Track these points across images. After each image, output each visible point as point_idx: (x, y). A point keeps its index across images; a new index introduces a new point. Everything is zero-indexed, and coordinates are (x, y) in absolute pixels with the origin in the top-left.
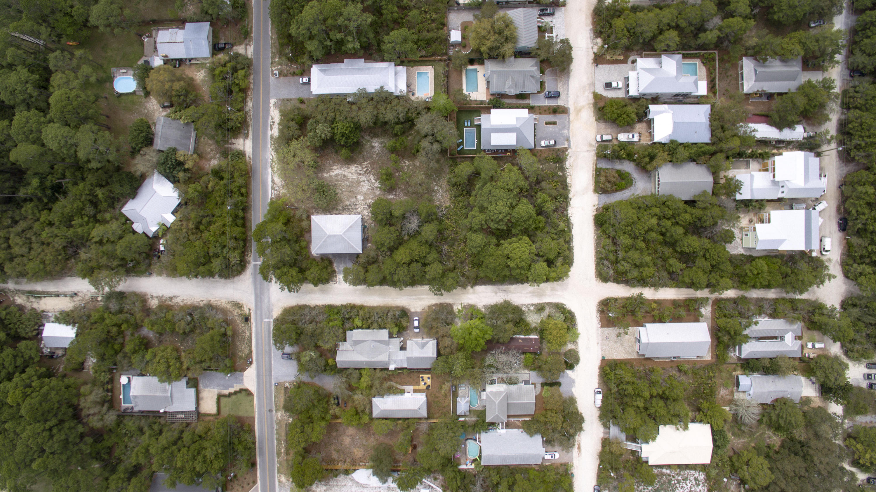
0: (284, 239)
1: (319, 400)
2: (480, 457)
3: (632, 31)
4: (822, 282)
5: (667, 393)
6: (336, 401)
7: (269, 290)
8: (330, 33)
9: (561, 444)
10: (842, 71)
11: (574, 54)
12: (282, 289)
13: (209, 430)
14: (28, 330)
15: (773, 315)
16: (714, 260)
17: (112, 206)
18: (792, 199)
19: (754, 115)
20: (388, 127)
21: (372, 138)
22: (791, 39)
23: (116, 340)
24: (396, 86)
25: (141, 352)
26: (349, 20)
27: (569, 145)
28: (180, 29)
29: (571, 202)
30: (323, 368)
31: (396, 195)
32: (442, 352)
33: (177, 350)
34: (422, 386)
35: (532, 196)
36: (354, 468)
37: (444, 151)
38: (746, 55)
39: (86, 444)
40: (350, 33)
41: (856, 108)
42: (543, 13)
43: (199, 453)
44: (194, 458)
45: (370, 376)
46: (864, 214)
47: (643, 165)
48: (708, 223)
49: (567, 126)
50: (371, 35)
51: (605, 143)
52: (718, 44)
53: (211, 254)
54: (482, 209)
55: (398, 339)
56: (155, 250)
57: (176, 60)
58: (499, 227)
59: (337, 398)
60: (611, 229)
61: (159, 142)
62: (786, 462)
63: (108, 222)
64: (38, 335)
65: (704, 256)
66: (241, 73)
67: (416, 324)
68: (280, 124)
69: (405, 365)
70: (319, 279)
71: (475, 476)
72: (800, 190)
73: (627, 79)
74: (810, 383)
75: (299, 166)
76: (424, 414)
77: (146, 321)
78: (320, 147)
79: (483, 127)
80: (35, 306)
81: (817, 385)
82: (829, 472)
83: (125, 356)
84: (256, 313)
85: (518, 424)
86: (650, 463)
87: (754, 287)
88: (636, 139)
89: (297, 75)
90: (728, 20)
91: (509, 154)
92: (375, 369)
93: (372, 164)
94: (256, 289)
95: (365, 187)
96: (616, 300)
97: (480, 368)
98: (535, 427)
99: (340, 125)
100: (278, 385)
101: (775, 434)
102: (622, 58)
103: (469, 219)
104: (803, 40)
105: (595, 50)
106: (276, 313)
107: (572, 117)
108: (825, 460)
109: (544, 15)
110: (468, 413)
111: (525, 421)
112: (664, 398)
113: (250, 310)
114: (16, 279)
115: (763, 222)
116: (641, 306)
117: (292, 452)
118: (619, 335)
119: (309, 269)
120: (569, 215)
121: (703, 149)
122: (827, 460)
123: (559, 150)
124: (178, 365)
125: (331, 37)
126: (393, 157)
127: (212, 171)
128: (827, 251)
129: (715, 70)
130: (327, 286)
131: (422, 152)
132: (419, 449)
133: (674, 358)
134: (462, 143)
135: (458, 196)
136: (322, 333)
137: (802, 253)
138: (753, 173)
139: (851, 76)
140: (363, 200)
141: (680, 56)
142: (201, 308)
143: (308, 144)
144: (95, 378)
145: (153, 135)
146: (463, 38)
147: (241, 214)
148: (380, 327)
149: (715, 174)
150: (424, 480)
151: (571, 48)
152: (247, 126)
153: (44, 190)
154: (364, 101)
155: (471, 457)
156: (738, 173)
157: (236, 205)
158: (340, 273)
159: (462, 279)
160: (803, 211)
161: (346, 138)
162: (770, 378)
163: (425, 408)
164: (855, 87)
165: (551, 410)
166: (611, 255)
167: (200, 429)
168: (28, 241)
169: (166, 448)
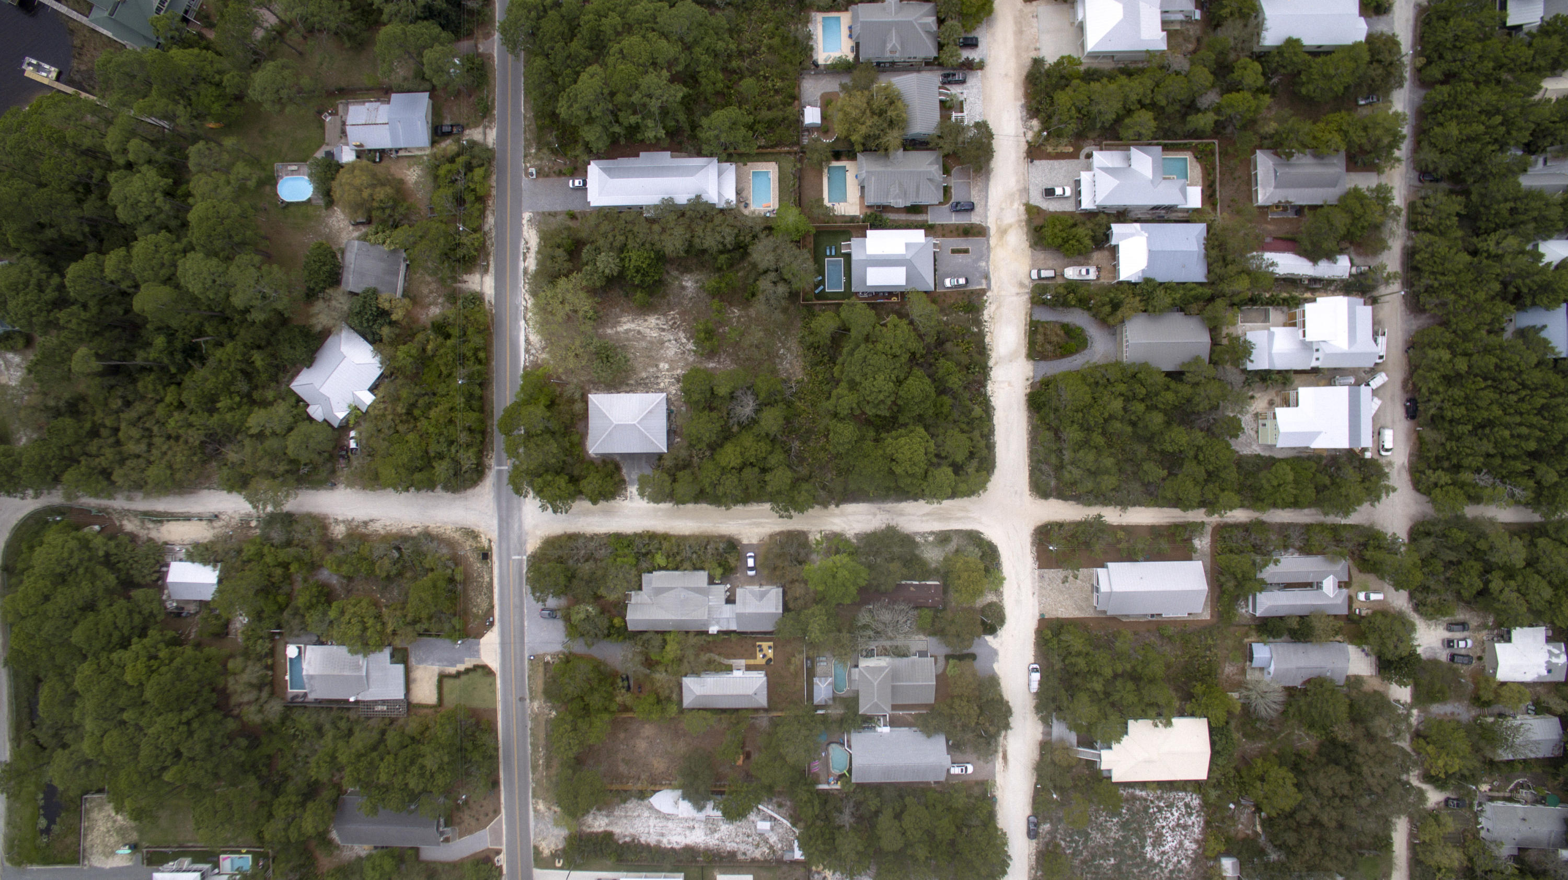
0: (547, 430)
1: (600, 681)
2: (850, 771)
3: (1084, 111)
4: (1378, 498)
5: (1139, 669)
6: (626, 683)
7: (520, 509)
8: (621, 114)
9: (976, 749)
10: (1407, 172)
11: (996, 144)
12: (543, 508)
13: (427, 728)
14: (146, 572)
15: (1306, 550)
16: (1210, 462)
17: (275, 379)
18: (1335, 369)
19: (1275, 238)
20: (706, 257)
21: (682, 273)
22: (1327, 124)
23: (280, 588)
24: (720, 194)
25: (320, 607)
26: (650, 96)
27: (989, 285)
28: (383, 102)
29: (991, 373)
30: (606, 632)
31: (719, 362)
32: (791, 605)
33: (376, 604)
34: (760, 659)
35: (931, 365)
36: (652, 788)
37: (793, 296)
38: (1260, 147)
39: (238, 747)
40: (650, 115)
41: (1427, 230)
42: (948, 80)
43: (412, 763)
44: (406, 770)
45: (679, 643)
46: (1438, 393)
47: (1101, 316)
48: (1201, 406)
49: (985, 255)
50: (682, 117)
51: (1045, 282)
52: (1219, 129)
53: (432, 454)
54: (853, 386)
55: (722, 587)
56: (342, 448)
57: (376, 151)
58: (879, 413)
59: (627, 678)
60: (1052, 416)
61: (351, 277)
62: (1321, 774)
63: (271, 404)
64: (159, 580)
65: (1196, 457)
66: (478, 173)
67: (751, 562)
68: (538, 252)
69: (733, 627)
70: (600, 493)
71: (841, 800)
72: (1344, 355)
73: (1078, 183)
74: (1363, 654)
75: (569, 317)
76: (763, 701)
77: (328, 557)
78: (602, 287)
79: (854, 257)
80: (154, 534)
81: (1373, 658)
82: (1384, 789)
83: (296, 612)
84: (500, 547)
85: (910, 719)
86: (1114, 780)
87: (1275, 505)
88: (1092, 275)
89: (565, 175)
90: (1230, 96)
91: (894, 299)
92: (687, 632)
93: (682, 314)
94: (499, 508)
95: (671, 350)
96: (1060, 525)
97: (849, 632)
98: (935, 722)
99: (634, 255)
100: (536, 660)
101: (1308, 735)
102: (1071, 150)
103: (833, 400)
104: (1344, 127)
105: (1030, 135)
106: (532, 545)
107: (993, 241)
108: (1378, 771)
109: (950, 83)
110: (830, 702)
111: (921, 715)
112: (1135, 677)
113: (490, 541)
114: (126, 493)
115: (1289, 406)
116: (1099, 534)
117: (556, 763)
118: (1065, 580)
119: (585, 477)
120: (989, 393)
121: (1193, 293)
122: (1381, 770)
123: (972, 292)
124: (379, 627)
125: (621, 120)
126: (716, 304)
127: (433, 324)
128: (1387, 450)
129: (1214, 169)
130: (613, 503)
131: (761, 297)
132: (755, 757)
133: (1152, 616)
134: (822, 282)
135: (817, 365)
136: (604, 576)
137: (1350, 452)
138: (1272, 329)
139: (1420, 181)
140: (668, 370)
141: (1160, 148)
142: (413, 538)
143: (584, 283)
144: (247, 648)
145: (340, 268)
146: (823, 118)
147: (478, 391)
148: (695, 569)
149: (1214, 331)
150: (760, 807)
151: (990, 136)
152: (487, 255)
153: (172, 354)
154: (672, 217)
155: (836, 772)
156: (1251, 329)
157: (470, 377)
158: (632, 484)
159: (822, 493)
160: (1345, 389)
161: (643, 275)
162: (1300, 647)
163: (765, 692)
164: (1424, 198)
165: (960, 697)
166: (1053, 456)
167: (413, 727)
168: (147, 434)
169: (362, 755)
